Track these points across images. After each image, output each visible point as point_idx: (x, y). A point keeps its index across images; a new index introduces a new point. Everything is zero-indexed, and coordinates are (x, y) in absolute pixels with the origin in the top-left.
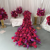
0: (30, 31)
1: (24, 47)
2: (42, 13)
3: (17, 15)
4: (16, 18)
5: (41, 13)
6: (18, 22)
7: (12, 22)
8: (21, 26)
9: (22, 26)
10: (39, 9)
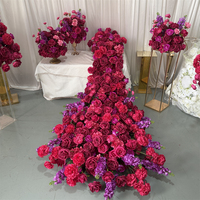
1: (92, 190)
2: (172, 37)
3: (63, 50)
4: (57, 61)
5: (169, 36)
6: (69, 78)
8: (81, 95)
9: (86, 97)
10: (160, 19)
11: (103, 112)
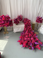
0: (33, 36)
1: (30, 49)
7: (14, 28)
11: (29, 34)
